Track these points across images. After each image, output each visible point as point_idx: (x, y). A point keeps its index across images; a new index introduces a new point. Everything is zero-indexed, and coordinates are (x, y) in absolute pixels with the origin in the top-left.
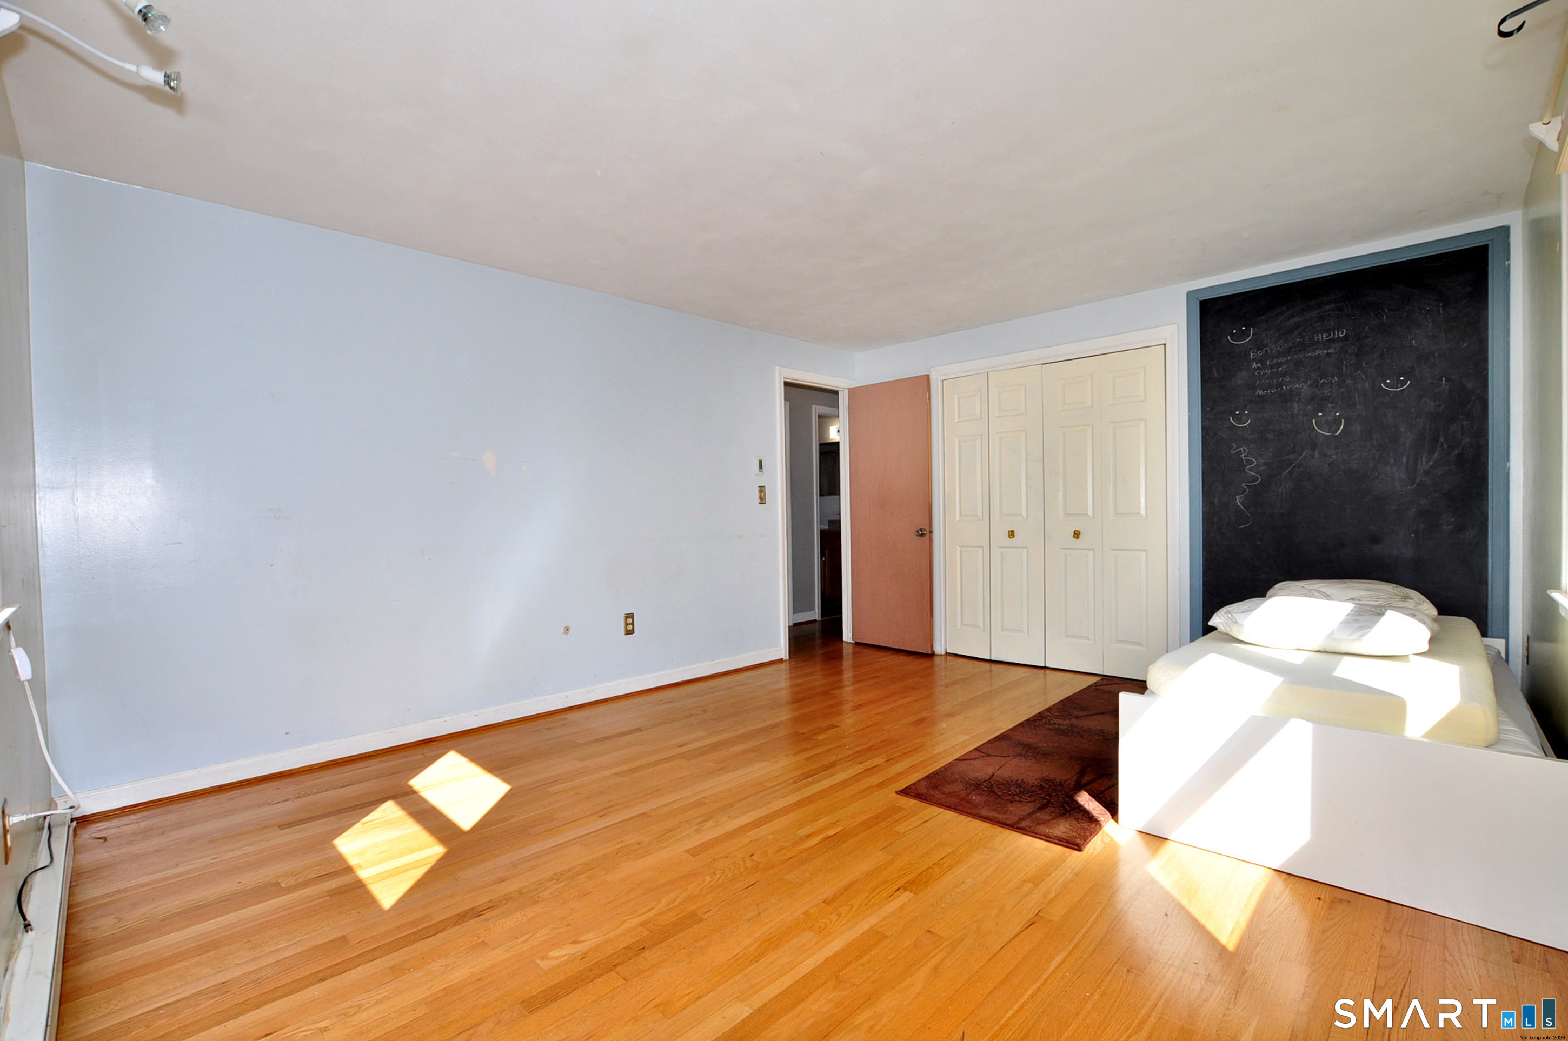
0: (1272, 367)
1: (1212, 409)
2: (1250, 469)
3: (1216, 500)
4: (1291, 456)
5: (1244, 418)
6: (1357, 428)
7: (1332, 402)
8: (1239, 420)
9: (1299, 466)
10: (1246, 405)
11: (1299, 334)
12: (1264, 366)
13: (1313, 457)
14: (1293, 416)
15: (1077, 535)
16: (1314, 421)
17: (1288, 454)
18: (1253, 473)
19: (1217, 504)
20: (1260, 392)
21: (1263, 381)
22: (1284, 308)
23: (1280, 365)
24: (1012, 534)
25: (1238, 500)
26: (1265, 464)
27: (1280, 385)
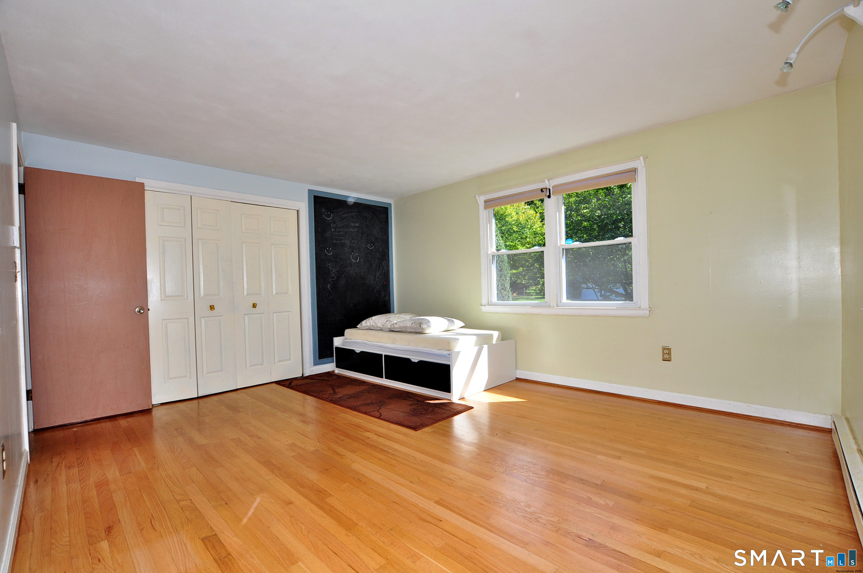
0: (338, 232)
1: (318, 245)
2: (332, 273)
3: (321, 286)
4: (345, 269)
5: (330, 251)
6: (362, 260)
7: (355, 250)
8: (328, 251)
9: (347, 273)
10: (330, 246)
11: (346, 221)
12: (335, 232)
13: (351, 270)
14: (345, 253)
15: (254, 306)
16: (351, 256)
17: (344, 268)
18: (333, 275)
19: (321, 288)
20: (335, 241)
21: (336, 237)
22: (342, 209)
23: (341, 232)
24: (212, 308)
25: (329, 286)
26: (337, 271)
27: (341, 240)
